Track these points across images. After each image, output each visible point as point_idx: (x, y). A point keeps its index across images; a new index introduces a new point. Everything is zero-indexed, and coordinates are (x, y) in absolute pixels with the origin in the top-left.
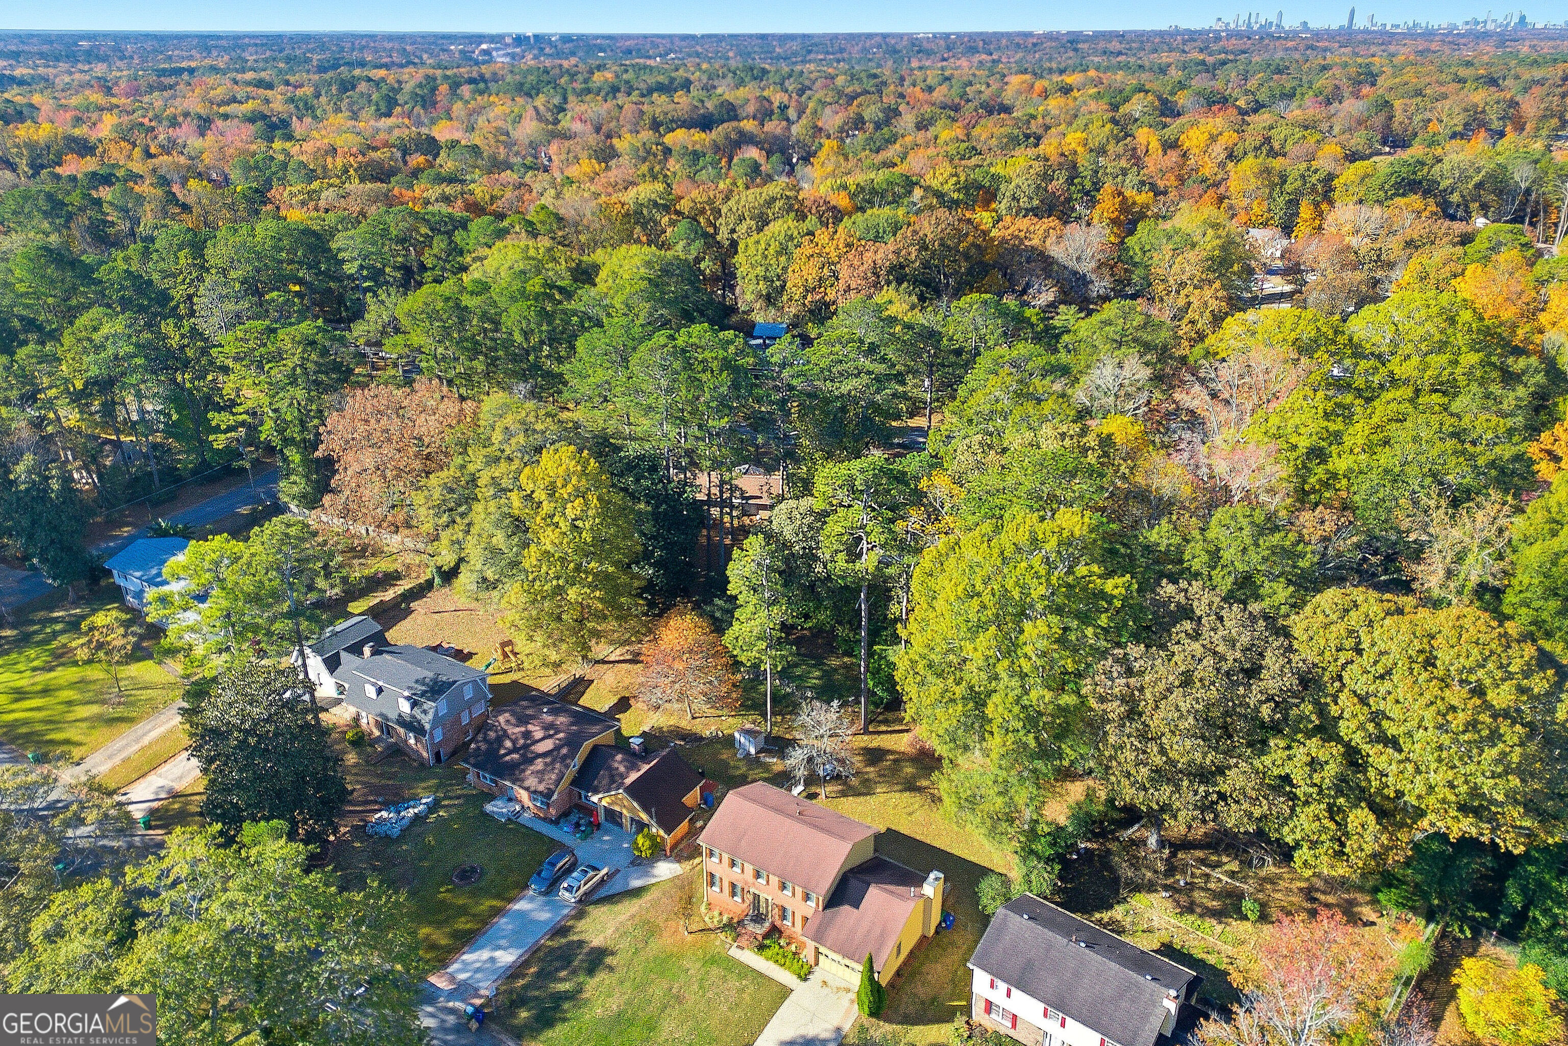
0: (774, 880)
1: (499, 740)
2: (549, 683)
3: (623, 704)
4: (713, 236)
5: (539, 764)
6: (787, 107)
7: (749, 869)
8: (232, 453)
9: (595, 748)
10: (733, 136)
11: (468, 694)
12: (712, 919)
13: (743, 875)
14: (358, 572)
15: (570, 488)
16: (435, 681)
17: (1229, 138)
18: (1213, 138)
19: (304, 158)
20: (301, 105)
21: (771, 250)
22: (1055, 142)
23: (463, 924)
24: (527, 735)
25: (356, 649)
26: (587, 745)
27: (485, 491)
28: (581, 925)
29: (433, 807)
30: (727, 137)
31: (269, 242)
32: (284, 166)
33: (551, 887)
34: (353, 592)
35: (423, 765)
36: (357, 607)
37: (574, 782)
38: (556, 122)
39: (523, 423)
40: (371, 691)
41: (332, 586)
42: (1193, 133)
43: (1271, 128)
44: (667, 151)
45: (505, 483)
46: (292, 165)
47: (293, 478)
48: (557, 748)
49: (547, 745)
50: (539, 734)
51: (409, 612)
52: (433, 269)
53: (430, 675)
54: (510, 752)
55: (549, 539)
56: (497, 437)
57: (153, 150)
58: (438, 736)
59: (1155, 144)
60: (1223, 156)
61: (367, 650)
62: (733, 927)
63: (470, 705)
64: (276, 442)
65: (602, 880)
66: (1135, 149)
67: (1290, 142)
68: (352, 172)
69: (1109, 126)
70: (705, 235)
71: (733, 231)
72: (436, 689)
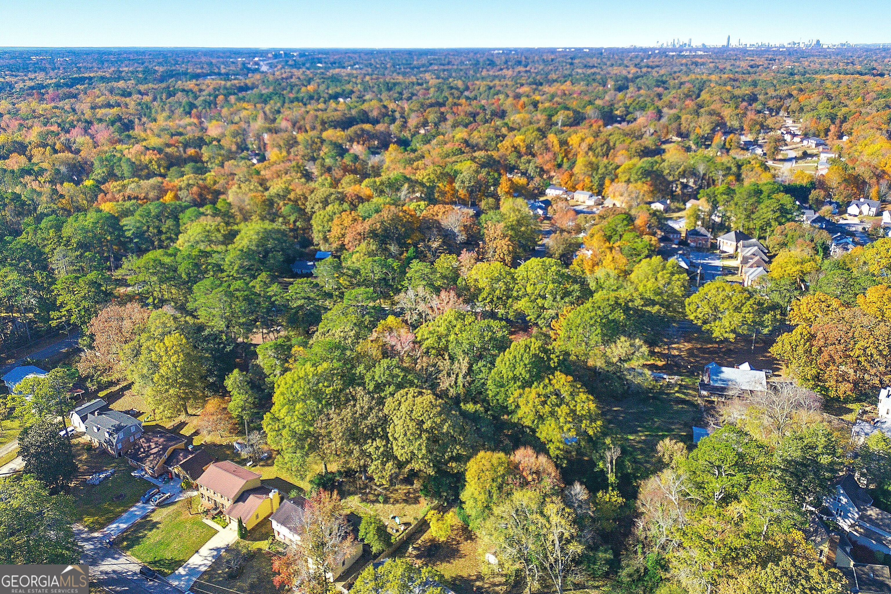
0: (219, 495)
1: (139, 449)
2: (169, 425)
3: (197, 433)
4: (304, 210)
5: (152, 457)
6: (395, 111)
7: (212, 491)
8: (60, 327)
9: (175, 450)
10: (359, 132)
11: (133, 429)
12: (201, 509)
13: (210, 493)
14: (104, 379)
15: (172, 351)
16: (119, 425)
17: (590, 140)
18: (583, 140)
19: (130, 156)
20: (144, 106)
21: (325, 219)
22: (510, 140)
23: (111, 515)
24: (149, 446)
25: (93, 413)
26: (171, 449)
27: (144, 351)
28: (153, 515)
29: (112, 474)
30: (356, 133)
31: (91, 225)
32: (120, 159)
33: (147, 502)
34: (101, 388)
35: (113, 457)
36: (101, 394)
37: (165, 463)
38: (274, 120)
39: (163, 323)
40: (96, 430)
41: (93, 385)
42: (574, 137)
43: (610, 135)
44: (323, 141)
45: (151, 348)
46: (124, 159)
47: (85, 338)
48: (159, 451)
49: (156, 450)
50: (153, 446)
51: (123, 395)
52: (166, 233)
53: (118, 423)
54: (142, 453)
55: (163, 371)
56: (153, 329)
57: (57, 147)
58: (120, 446)
59: (556, 142)
60: (586, 149)
61: (96, 413)
62: (206, 512)
63: (134, 434)
64: (79, 323)
65: (167, 498)
66: (547, 144)
67: (617, 143)
68: (154, 162)
69: (535, 133)
70: (301, 209)
71: (313, 208)
72: (118, 429)
